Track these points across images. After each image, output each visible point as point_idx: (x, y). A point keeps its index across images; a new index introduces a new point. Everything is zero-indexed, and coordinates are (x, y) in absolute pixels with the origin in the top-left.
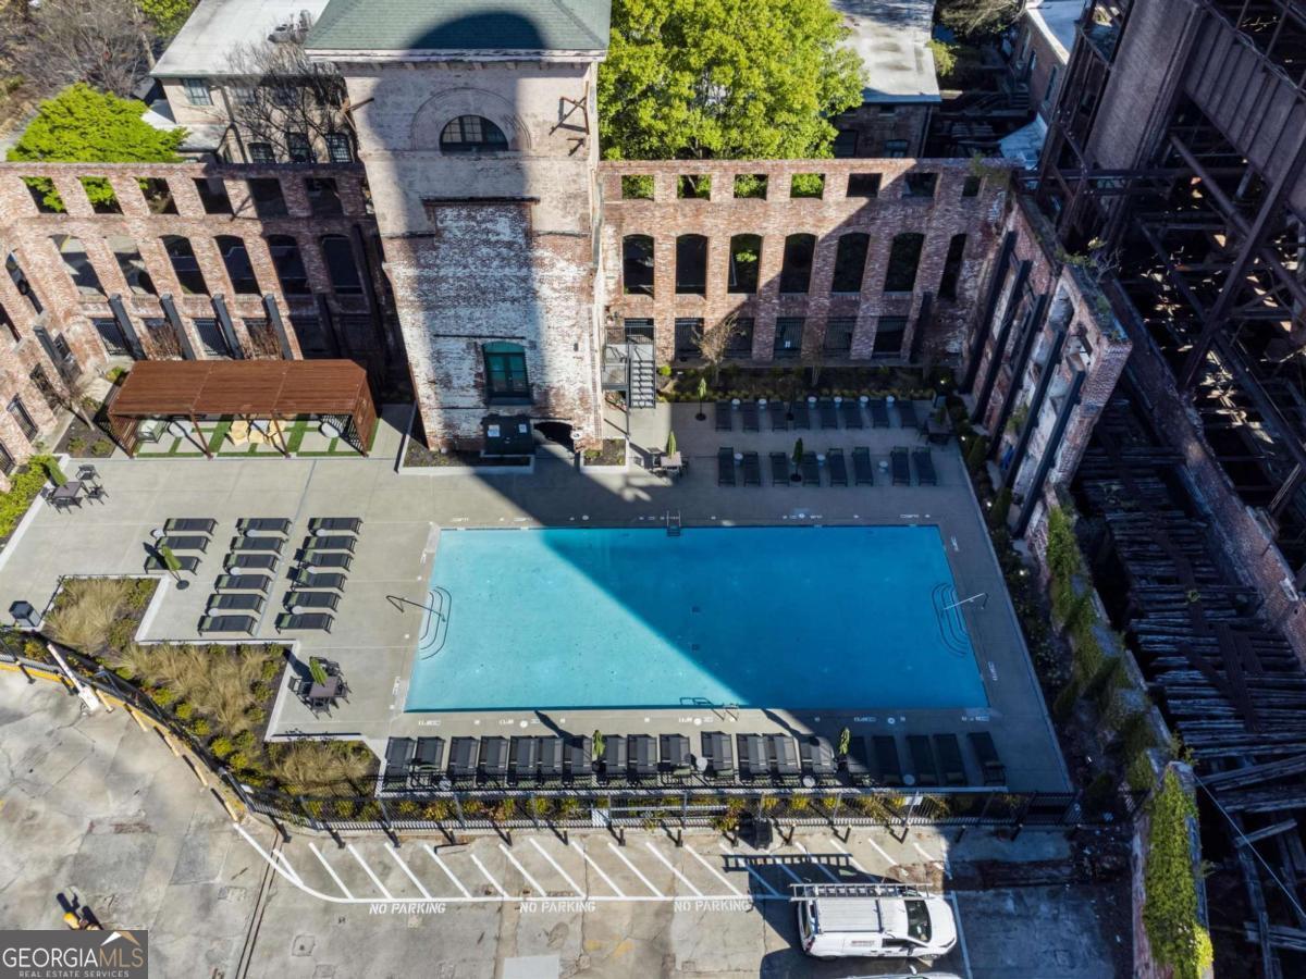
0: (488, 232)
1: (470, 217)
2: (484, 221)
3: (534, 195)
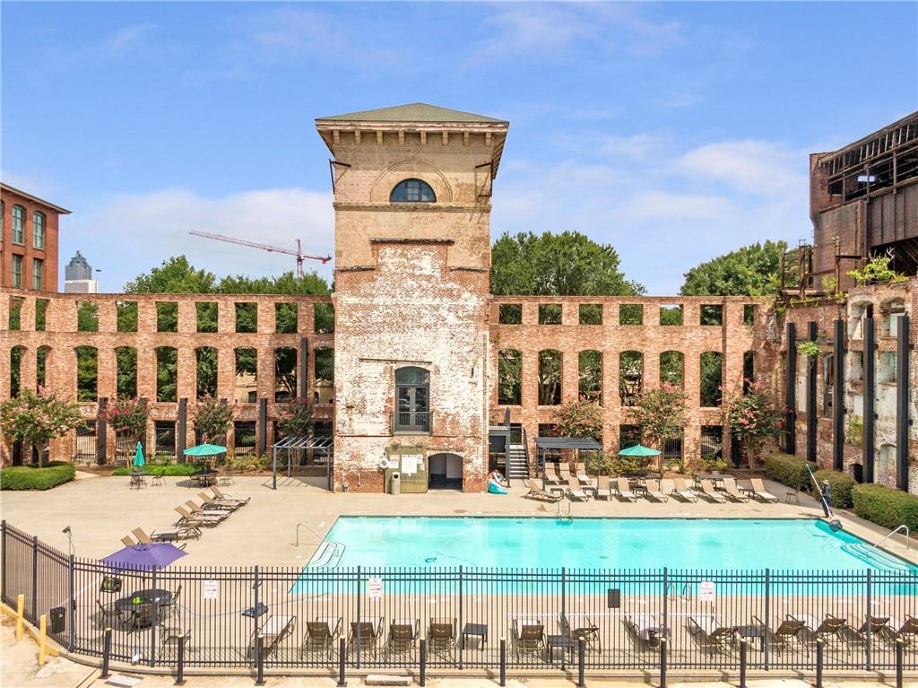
0: (414, 267)
2: (413, 258)
3: (451, 238)
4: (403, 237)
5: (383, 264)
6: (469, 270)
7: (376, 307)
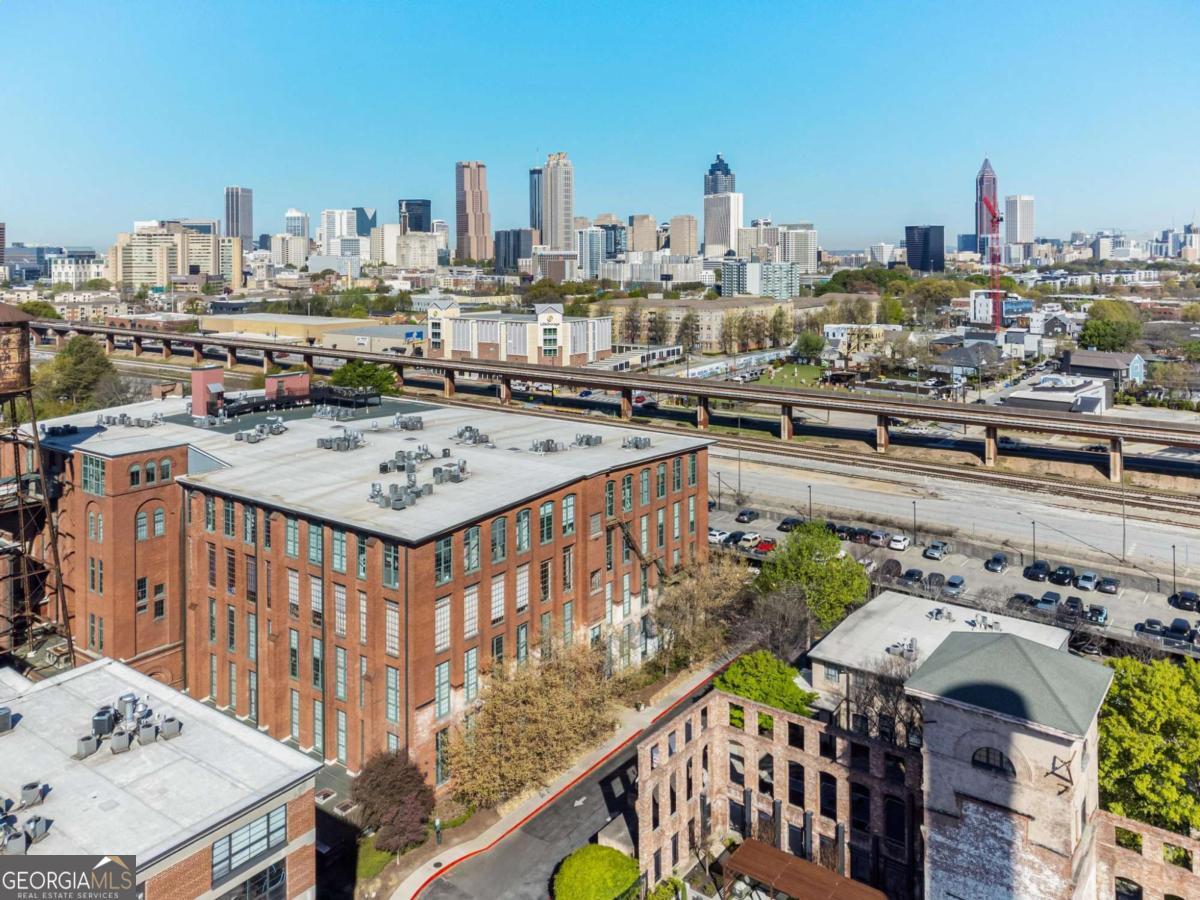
0: (996, 829)
1: (984, 814)
2: (994, 820)
3: (1031, 814)
4: (984, 797)
5: (967, 816)
6: (1050, 850)
7: (959, 852)
